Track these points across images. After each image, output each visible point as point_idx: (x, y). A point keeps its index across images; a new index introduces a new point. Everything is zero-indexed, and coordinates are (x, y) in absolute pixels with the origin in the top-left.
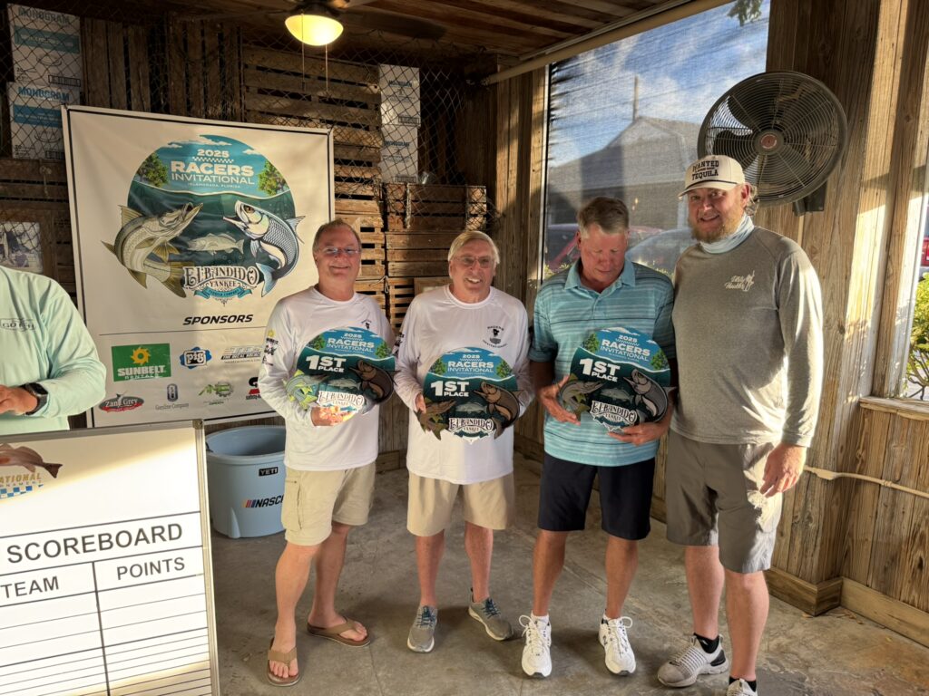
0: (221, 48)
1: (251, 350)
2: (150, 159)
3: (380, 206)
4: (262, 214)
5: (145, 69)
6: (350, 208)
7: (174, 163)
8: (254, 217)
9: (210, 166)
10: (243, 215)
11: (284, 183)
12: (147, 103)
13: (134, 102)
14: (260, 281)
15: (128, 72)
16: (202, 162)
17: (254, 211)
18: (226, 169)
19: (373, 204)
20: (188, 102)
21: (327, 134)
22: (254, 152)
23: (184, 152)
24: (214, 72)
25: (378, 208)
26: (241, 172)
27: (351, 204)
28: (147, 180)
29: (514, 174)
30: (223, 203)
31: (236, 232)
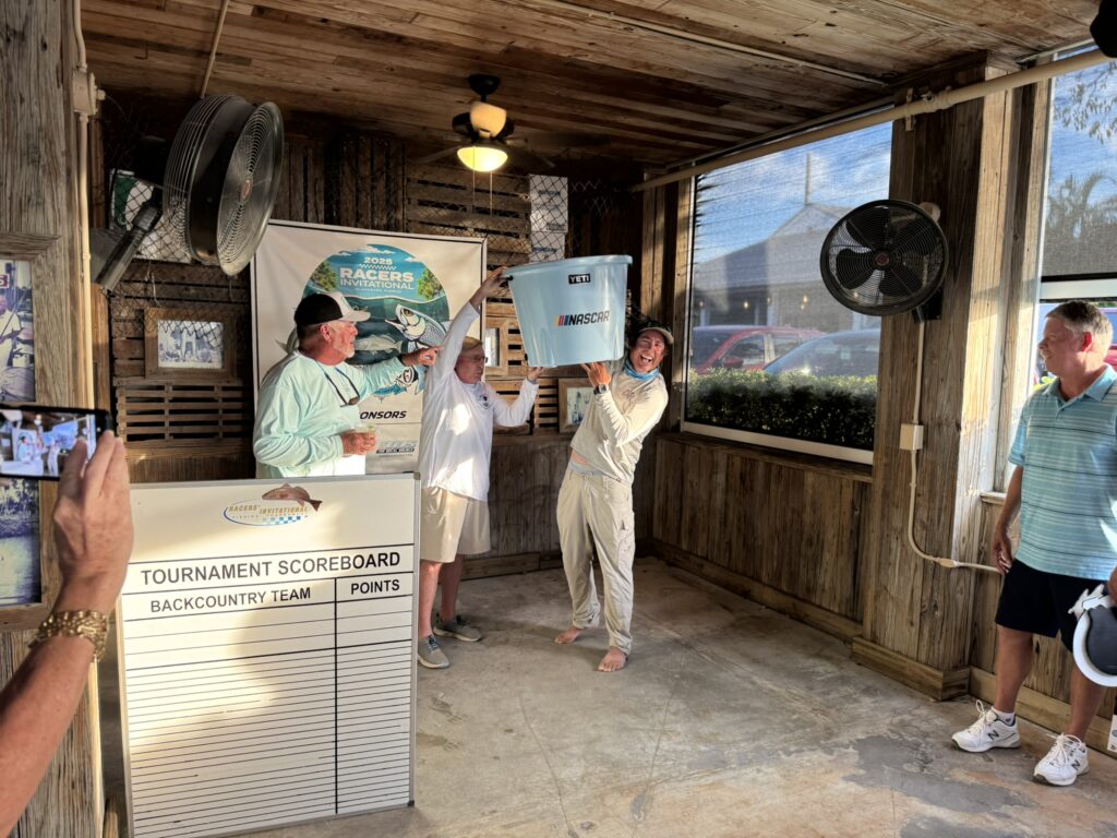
0: (387, 165)
1: (404, 445)
2: (322, 266)
4: (420, 317)
5: (321, 185)
6: (499, 311)
7: (343, 270)
8: (412, 320)
9: (375, 272)
10: (403, 318)
11: (441, 288)
12: (322, 216)
13: (310, 215)
14: (415, 380)
15: (306, 188)
16: (367, 269)
17: (413, 314)
18: (389, 276)
20: (357, 214)
21: (481, 243)
22: (415, 260)
23: (352, 260)
24: (381, 185)
26: (402, 278)
27: (501, 307)
28: (319, 284)
29: (659, 278)
30: (386, 307)
31: (395, 334)
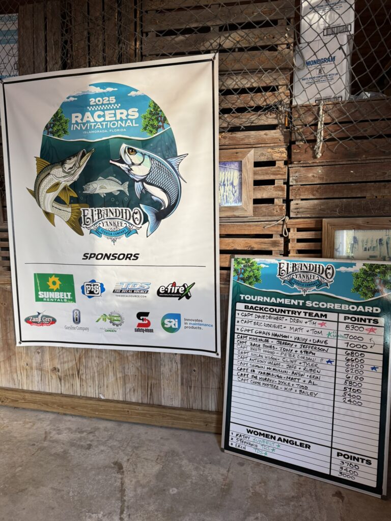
1: (137, 287)
2: (57, 114)
3: (284, 135)
4: (144, 155)
6: (246, 141)
8: (136, 158)
13: (50, 64)
14: (144, 222)
16: (95, 111)
18: (115, 114)
19: (276, 134)
21: (213, 61)
25: (282, 138)
26: (128, 115)
27: (248, 137)
28: (52, 132)
30: (111, 147)
